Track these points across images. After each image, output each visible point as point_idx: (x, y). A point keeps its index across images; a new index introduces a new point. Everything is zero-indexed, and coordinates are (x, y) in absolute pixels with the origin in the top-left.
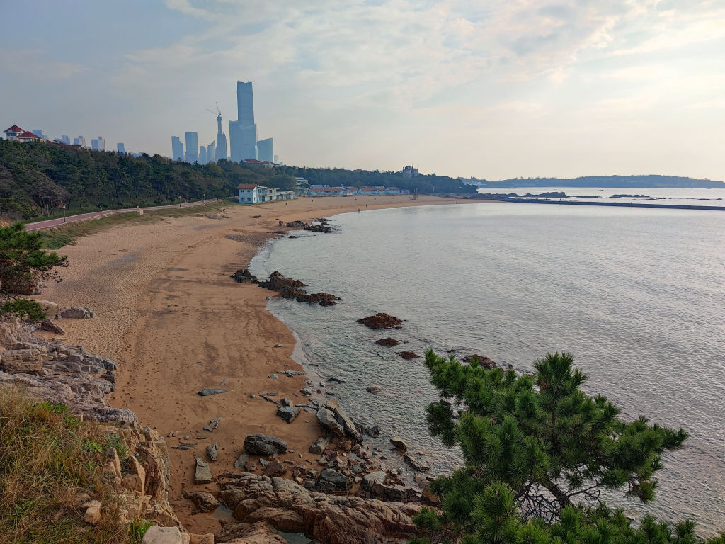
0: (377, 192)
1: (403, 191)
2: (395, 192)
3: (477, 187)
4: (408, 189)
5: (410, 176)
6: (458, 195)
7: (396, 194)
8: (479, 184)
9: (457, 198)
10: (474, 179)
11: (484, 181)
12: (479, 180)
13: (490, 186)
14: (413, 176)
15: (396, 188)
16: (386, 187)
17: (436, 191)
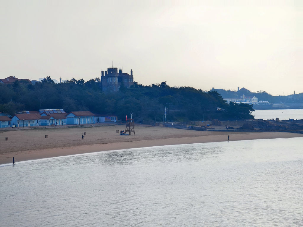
0: (49, 123)
1: (103, 119)
2: (88, 120)
3: (250, 108)
4: (114, 114)
5: (116, 89)
6: (213, 124)
7: (90, 126)
8: (254, 101)
9: (214, 130)
10: (243, 92)
11: (263, 96)
12: (254, 94)
13: (275, 105)
14: (122, 88)
15: (89, 113)
16: (68, 112)
17: (170, 118)
